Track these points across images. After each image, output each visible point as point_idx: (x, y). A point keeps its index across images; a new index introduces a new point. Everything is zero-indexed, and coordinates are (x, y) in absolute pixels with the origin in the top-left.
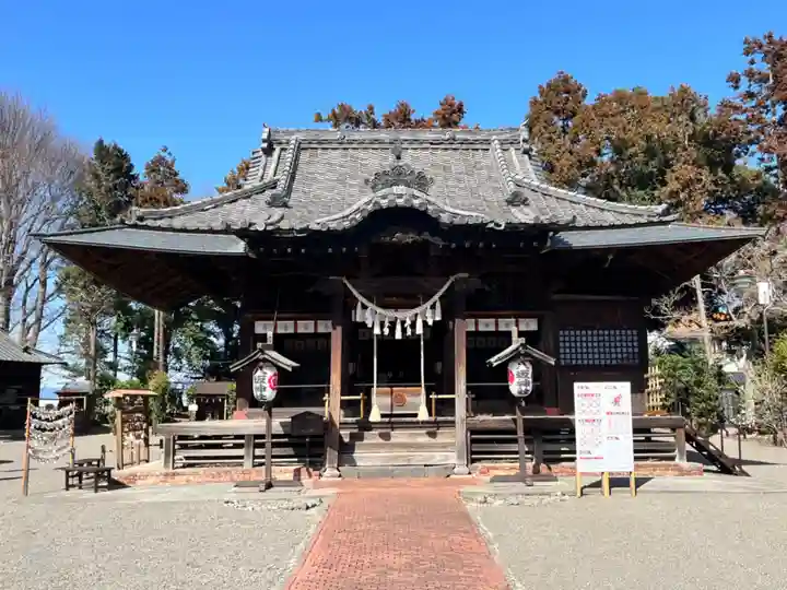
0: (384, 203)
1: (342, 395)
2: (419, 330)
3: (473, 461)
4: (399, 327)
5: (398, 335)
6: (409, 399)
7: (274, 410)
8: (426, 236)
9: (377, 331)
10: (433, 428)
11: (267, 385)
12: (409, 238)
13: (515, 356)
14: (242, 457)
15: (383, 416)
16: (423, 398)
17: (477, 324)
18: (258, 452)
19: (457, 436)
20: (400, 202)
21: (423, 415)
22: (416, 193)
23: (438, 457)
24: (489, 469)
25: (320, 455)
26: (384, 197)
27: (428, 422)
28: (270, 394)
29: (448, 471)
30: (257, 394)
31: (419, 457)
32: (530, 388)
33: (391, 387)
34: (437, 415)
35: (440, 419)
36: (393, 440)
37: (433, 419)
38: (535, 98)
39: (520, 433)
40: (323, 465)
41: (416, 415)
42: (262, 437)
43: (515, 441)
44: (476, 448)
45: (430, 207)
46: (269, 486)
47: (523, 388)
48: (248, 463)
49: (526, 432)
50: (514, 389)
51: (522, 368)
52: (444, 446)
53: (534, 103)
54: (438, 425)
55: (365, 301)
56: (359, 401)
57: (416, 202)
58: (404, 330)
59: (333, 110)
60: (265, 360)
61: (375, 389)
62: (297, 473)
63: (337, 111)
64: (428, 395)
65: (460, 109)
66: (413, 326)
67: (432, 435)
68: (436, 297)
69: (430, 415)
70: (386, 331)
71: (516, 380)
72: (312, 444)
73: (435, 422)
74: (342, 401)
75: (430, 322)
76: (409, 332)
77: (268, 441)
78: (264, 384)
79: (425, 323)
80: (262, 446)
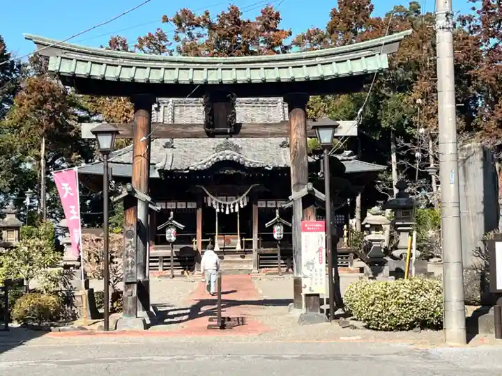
0: (221, 158)
1: (202, 239)
2: (237, 210)
3: (261, 268)
4: (227, 208)
5: (227, 212)
6: (232, 241)
7: (174, 246)
8: (239, 171)
9: (218, 210)
10: (243, 254)
11: (172, 235)
12: (233, 172)
13: (276, 223)
14: (158, 266)
15: (220, 249)
16: (239, 240)
17: (266, 204)
18: (165, 264)
19: (253, 257)
20: (228, 157)
21: (238, 248)
22: (236, 153)
23: (245, 266)
24: (267, 271)
25: (192, 266)
26: (221, 155)
27: (241, 251)
28: (173, 239)
29: (249, 272)
30: (168, 239)
31: (236, 267)
32: (282, 236)
33: (224, 235)
34: (245, 248)
35: (246, 250)
36: (225, 259)
37: (243, 250)
38: (334, 9)
39: (279, 255)
40: (194, 269)
41: (235, 248)
42: (169, 257)
43: (277, 259)
44: (262, 262)
45: (241, 160)
46: (173, 276)
47: (279, 236)
48: (160, 268)
49: (281, 255)
50: (276, 236)
51: (279, 227)
52: (248, 262)
53: (334, 14)
54: (246, 252)
55: (212, 197)
56: (209, 242)
57: (235, 158)
58: (230, 210)
59: (178, 15)
60: (172, 225)
61: (216, 236)
62: (183, 273)
63: (180, 14)
64: (241, 238)
65: (277, 17)
66: (234, 208)
67: (243, 257)
68: (245, 195)
69: (242, 248)
70: (222, 211)
71: (276, 232)
72: (189, 261)
73: (245, 251)
74: (202, 242)
75: (242, 206)
76: (232, 211)
77: (172, 259)
78: (171, 235)
79: (240, 207)
80: (169, 261)
